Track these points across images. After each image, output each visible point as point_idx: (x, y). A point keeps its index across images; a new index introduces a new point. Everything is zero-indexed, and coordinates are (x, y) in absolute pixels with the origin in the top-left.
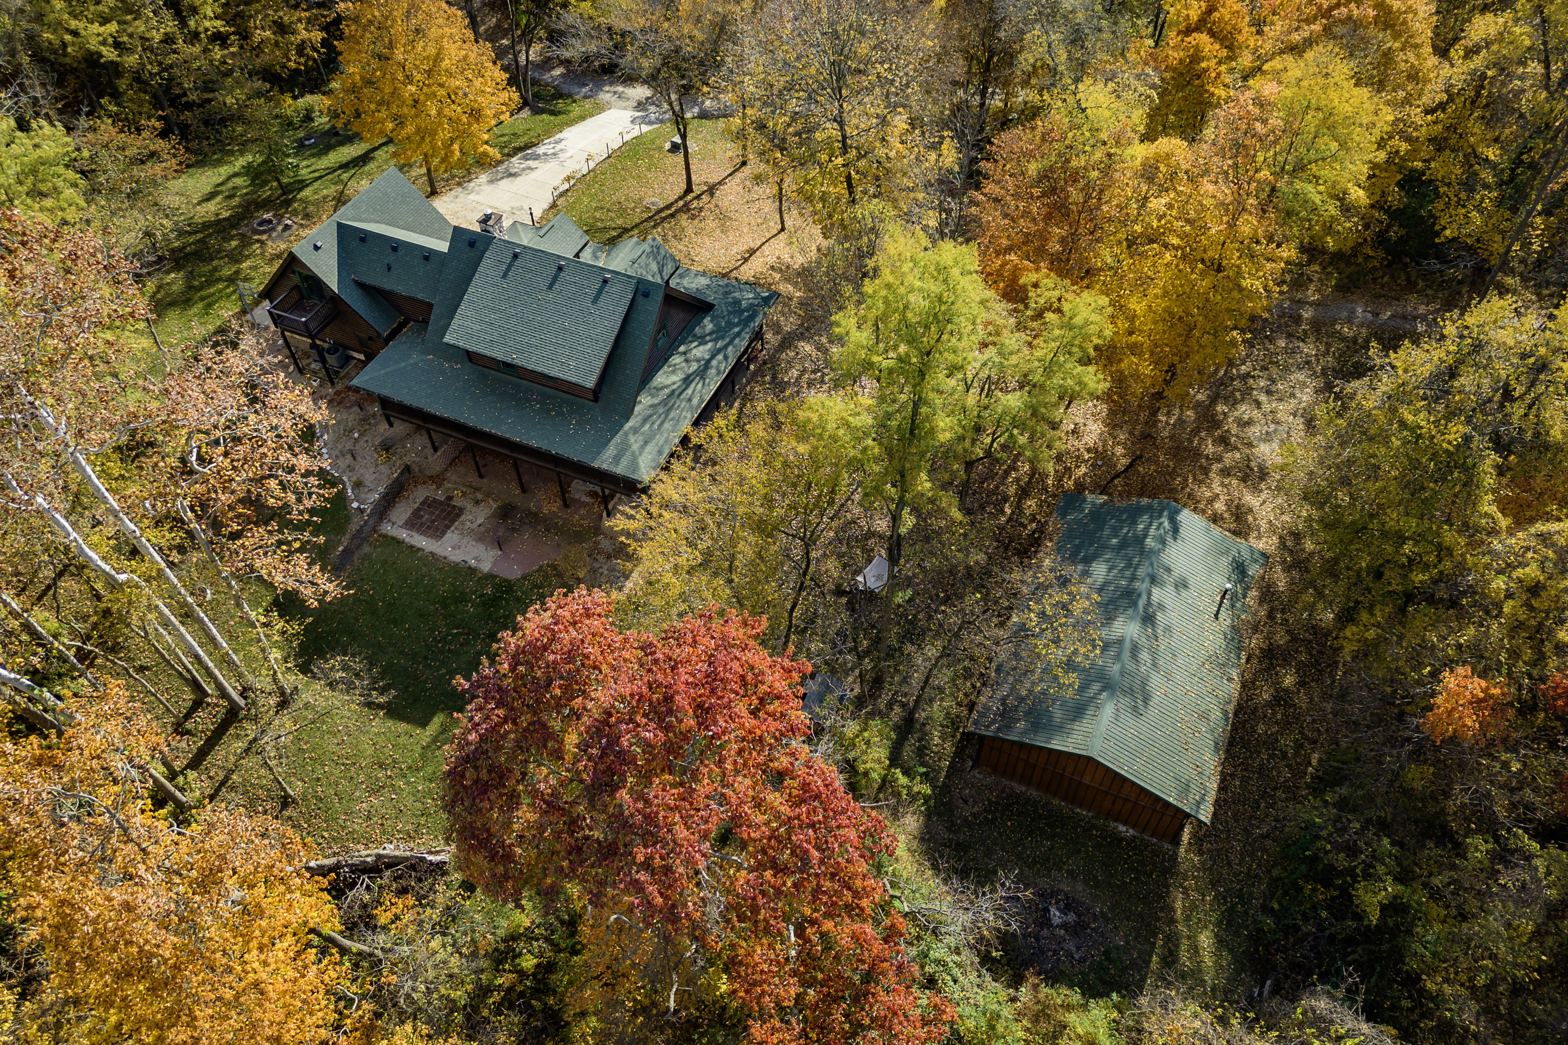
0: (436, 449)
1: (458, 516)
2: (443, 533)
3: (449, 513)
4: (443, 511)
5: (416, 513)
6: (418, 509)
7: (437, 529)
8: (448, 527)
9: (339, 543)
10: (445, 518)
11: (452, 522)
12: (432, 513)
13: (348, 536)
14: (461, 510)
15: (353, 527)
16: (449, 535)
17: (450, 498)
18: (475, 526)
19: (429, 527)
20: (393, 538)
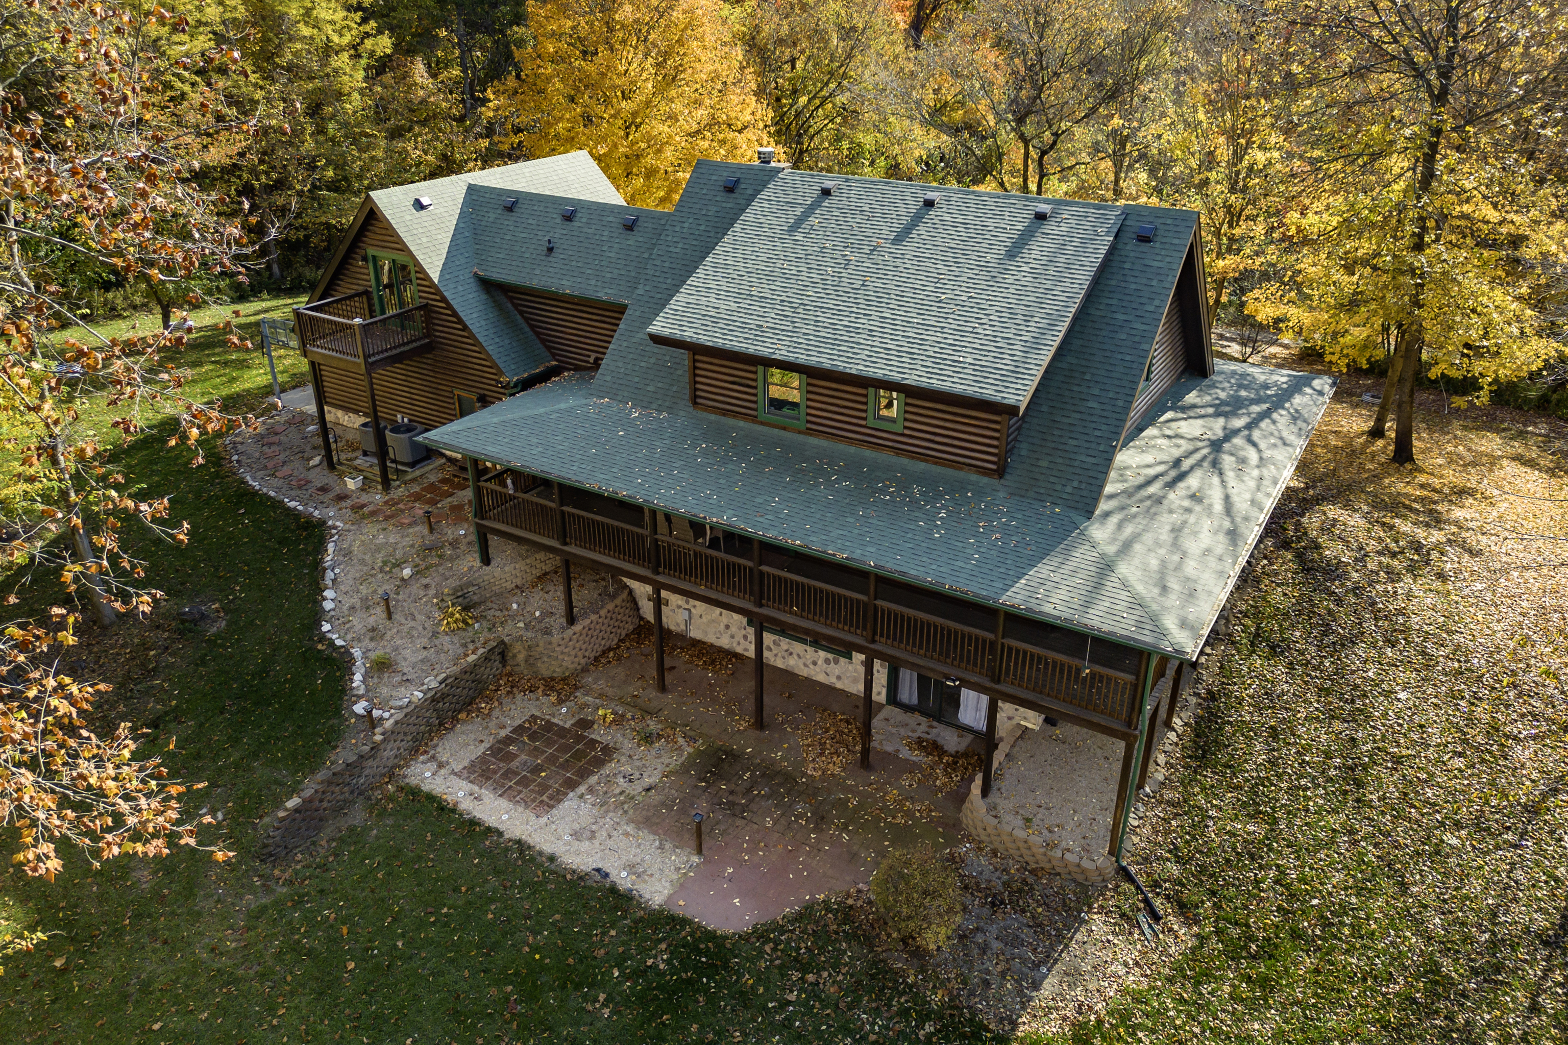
0: (571, 620)
1: (599, 763)
2: (557, 798)
3: (578, 756)
4: (564, 749)
5: (500, 750)
6: (508, 741)
7: (544, 788)
8: (571, 785)
9: (294, 790)
10: (565, 766)
11: (584, 774)
12: (536, 752)
13: (321, 775)
14: (608, 752)
15: (341, 756)
16: (570, 803)
17: (585, 724)
18: (637, 788)
19: (524, 782)
20: (431, 798)
